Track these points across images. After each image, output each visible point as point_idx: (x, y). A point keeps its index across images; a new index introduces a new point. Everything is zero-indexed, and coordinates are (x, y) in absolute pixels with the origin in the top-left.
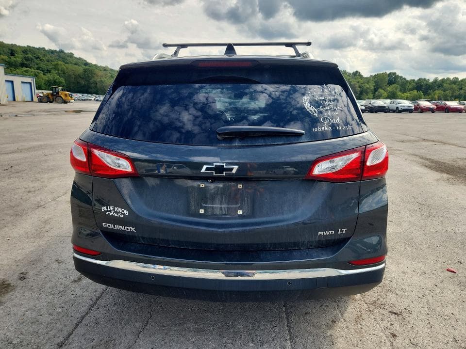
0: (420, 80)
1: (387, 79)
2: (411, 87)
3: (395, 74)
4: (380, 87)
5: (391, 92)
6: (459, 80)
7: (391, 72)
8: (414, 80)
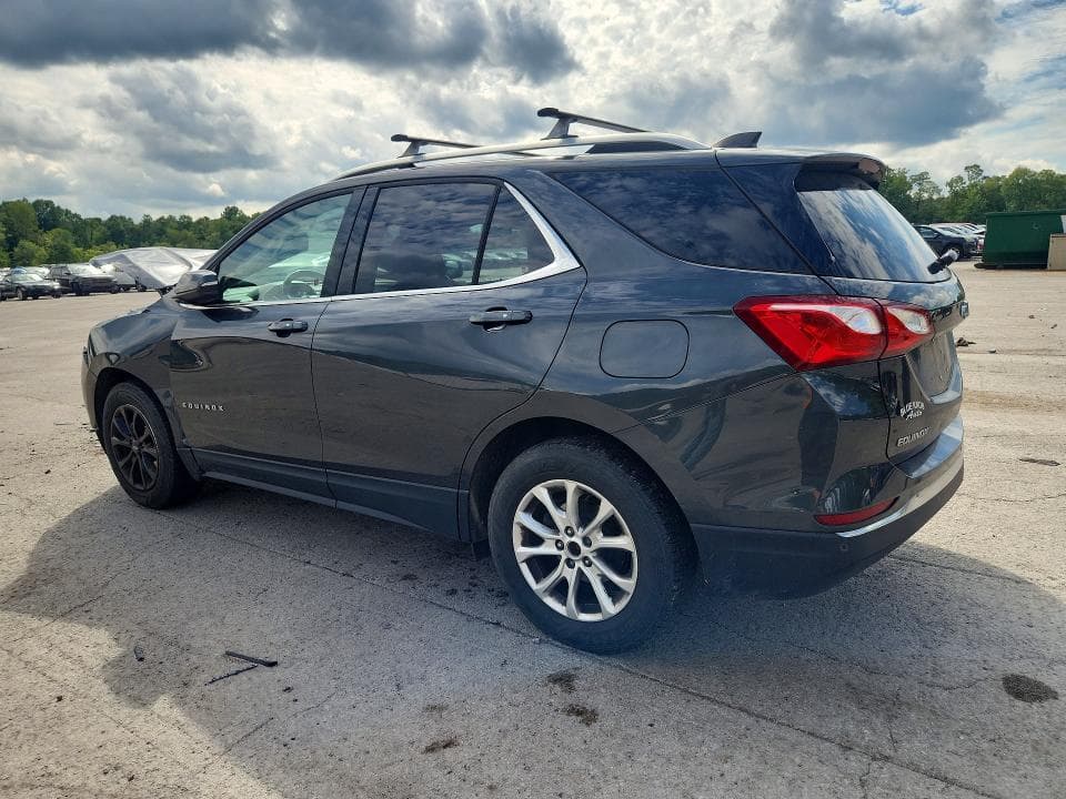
0: (113, 218)
1: (33, 214)
2: (97, 234)
3: (49, 203)
4: (20, 235)
5: (55, 247)
6: (194, 220)
7: (40, 198)
8: (99, 220)
